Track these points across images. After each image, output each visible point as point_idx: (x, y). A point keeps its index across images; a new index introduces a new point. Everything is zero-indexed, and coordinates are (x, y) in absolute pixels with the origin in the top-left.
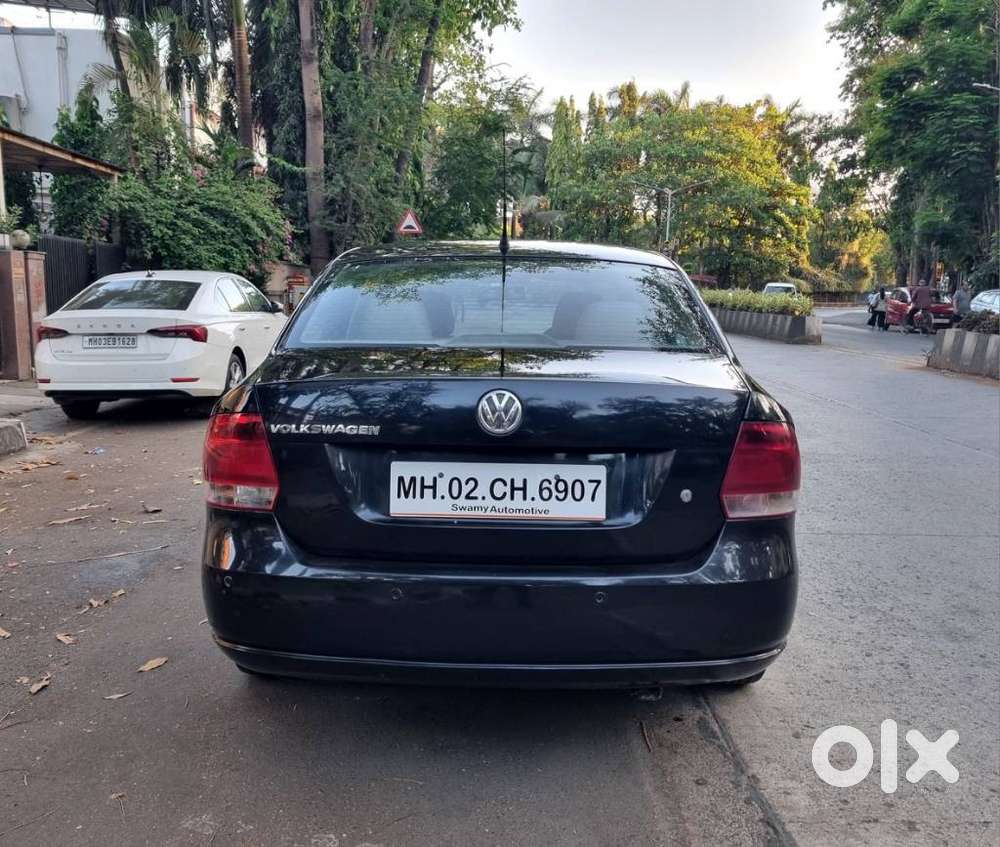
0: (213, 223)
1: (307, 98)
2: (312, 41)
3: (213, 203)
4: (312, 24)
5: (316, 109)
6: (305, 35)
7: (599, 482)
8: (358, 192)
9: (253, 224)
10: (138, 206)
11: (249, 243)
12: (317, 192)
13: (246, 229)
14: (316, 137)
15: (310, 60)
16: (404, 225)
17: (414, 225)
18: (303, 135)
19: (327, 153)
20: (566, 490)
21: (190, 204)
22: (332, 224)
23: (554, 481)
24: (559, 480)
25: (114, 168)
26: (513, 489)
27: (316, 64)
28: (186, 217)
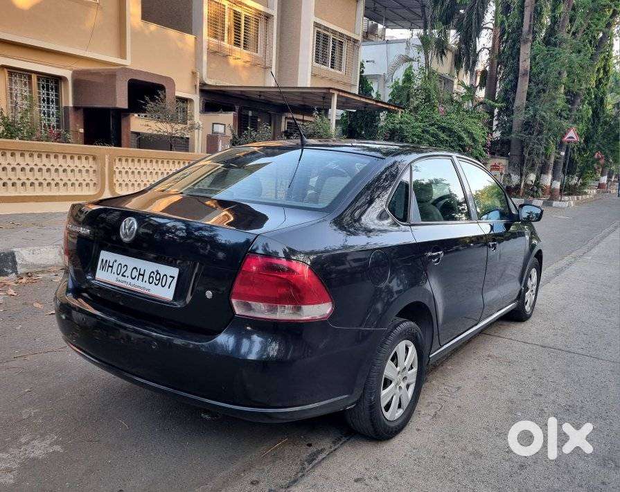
0: (442, 135)
1: (521, 64)
2: (529, 31)
3: (445, 124)
4: (530, 21)
5: (526, 71)
6: (526, 28)
7: (173, 278)
8: (543, 118)
9: (464, 136)
10: (404, 126)
11: (460, 146)
12: (519, 118)
13: (460, 138)
14: (523, 86)
15: (526, 42)
16: (568, 136)
17: (575, 137)
18: (516, 86)
19: (529, 95)
20: (159, 280)
21: (432, 125)
22: (524, 136)
23: (156, 273)
24: (158, 273)
25: (399, 108)
26: (140, 274)
27: (529, 44)
28: (428, 132)
